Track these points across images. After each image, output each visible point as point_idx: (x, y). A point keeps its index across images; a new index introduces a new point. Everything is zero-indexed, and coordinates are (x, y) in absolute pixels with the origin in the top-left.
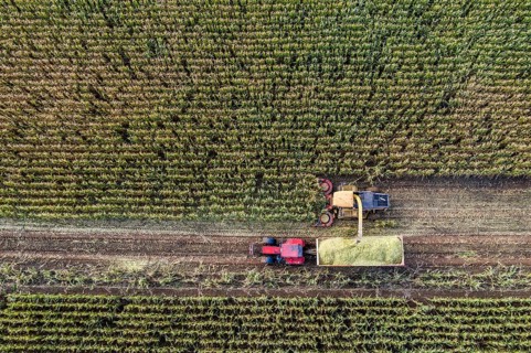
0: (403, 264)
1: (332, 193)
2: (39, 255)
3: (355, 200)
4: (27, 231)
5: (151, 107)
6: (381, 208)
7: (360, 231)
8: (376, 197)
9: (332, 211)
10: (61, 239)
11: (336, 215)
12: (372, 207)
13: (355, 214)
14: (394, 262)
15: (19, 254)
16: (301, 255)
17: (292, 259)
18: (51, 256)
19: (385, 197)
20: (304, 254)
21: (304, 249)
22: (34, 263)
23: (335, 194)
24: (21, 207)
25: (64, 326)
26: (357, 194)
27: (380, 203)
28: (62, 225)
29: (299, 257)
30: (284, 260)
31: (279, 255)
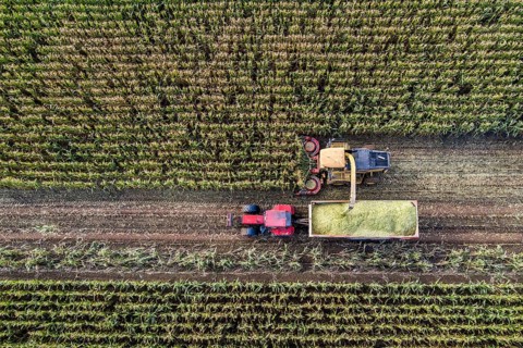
0: (417, 235)
3: (347, 159)
6: (381, 168)
7: (353, 195)
8: (373, 155)
9: (319, 175)
11: (325, 180)
12: (368, 167)
13: (346, 178)
14: (406, 233)
16: (289, 224)
17: (279, 229)
19: (385, 155)
20: (293, 223)
21: (293, 219)
23: (322, 152)
26: (350, 152)
27: (378, 163)
29: (287, 228)
30: (268, 230)
31: (263, 225)
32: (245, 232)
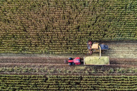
0: (109, 64)
1: (92, 45)
2: (54, 64)
3: (99, 47)
4: (50, 57)
5: (86, 21)
6: (106, 49)
7: (100, 56)
8: (104, 46)
9: (91, 50)
10: (60, 60)
11: (93, 51)
12: (104, 49)
13: (98, 51)
15: (48, 64)
16: (79, 62)
17: (77, 63)
18: (58, 65)
19: (107, 46)
20: (80, 62)
21: (80, 60)
22: (53, 67)
23: (93, 45)
24: (50, 50)
25: (66, 85)
26: (99, 45)
27: (106, 48)
28: (60, 56)
29: (79, 63)
30: (75, 64)
31: (73, 62)
32: (69, 64)
